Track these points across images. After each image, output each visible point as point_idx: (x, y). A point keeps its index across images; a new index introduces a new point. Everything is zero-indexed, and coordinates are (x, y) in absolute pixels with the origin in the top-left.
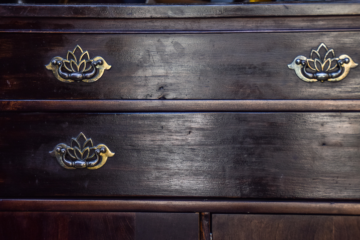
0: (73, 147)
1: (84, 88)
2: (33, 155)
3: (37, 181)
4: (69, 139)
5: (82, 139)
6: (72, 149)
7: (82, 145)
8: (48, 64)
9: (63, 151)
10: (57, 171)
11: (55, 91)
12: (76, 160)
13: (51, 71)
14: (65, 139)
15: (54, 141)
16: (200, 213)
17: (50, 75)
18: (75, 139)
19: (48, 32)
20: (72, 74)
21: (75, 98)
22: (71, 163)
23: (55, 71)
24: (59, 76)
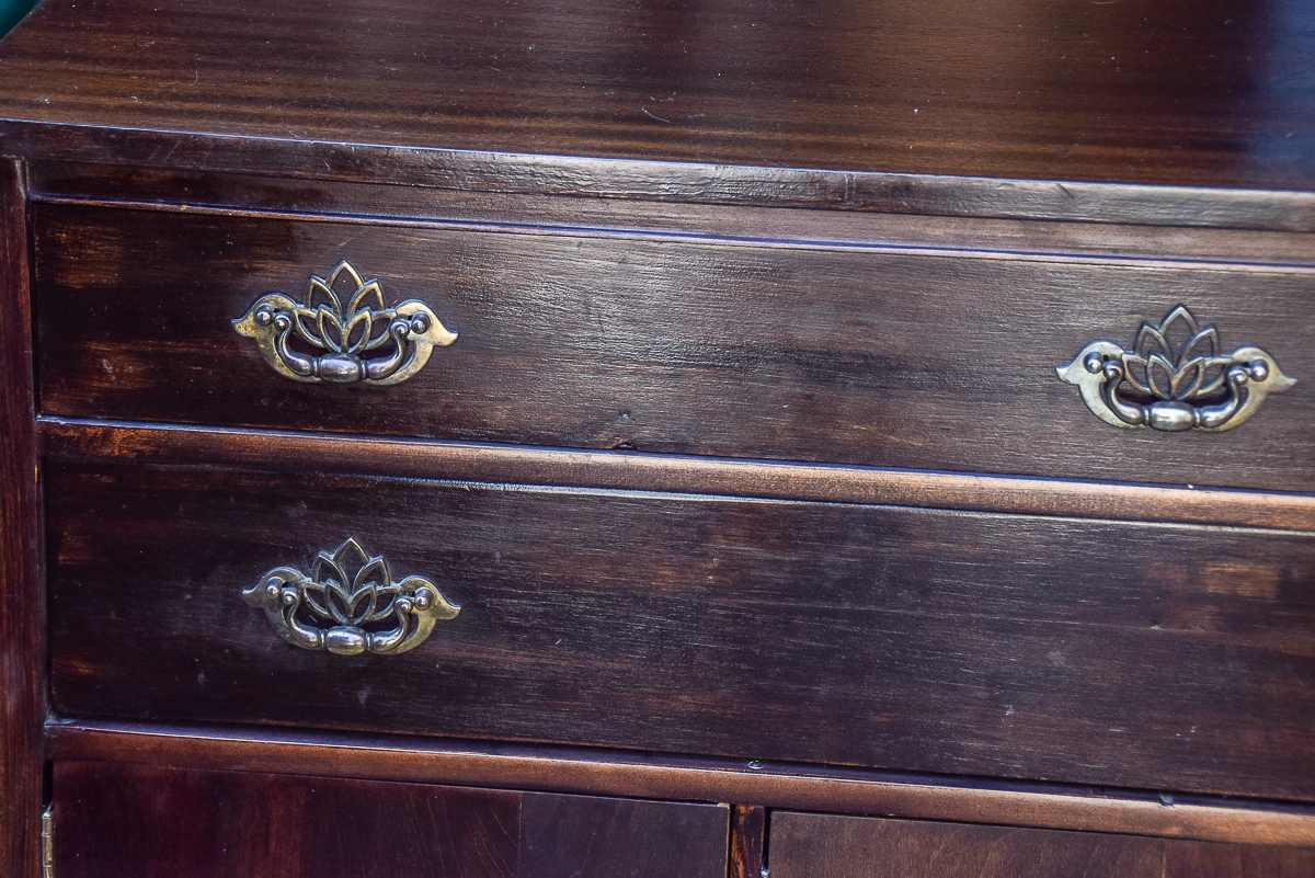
1: (363, 399)
2: (188, 597)
3: (201, 676)
4: (311, 557)
7: (351, 574)
8: (242, 315)
9: (290, 594)
10: (268, 649)
11: (264, 402)
13: (252, 341)
14: (298, 554)
15: (257, 559)
16: (733, 807)
17: (250, 353)
18: (330, 557)
19: (244, 213)
20: (324, 362)
21: (332, 428)
23: (265, 341)
24: (279, 360)
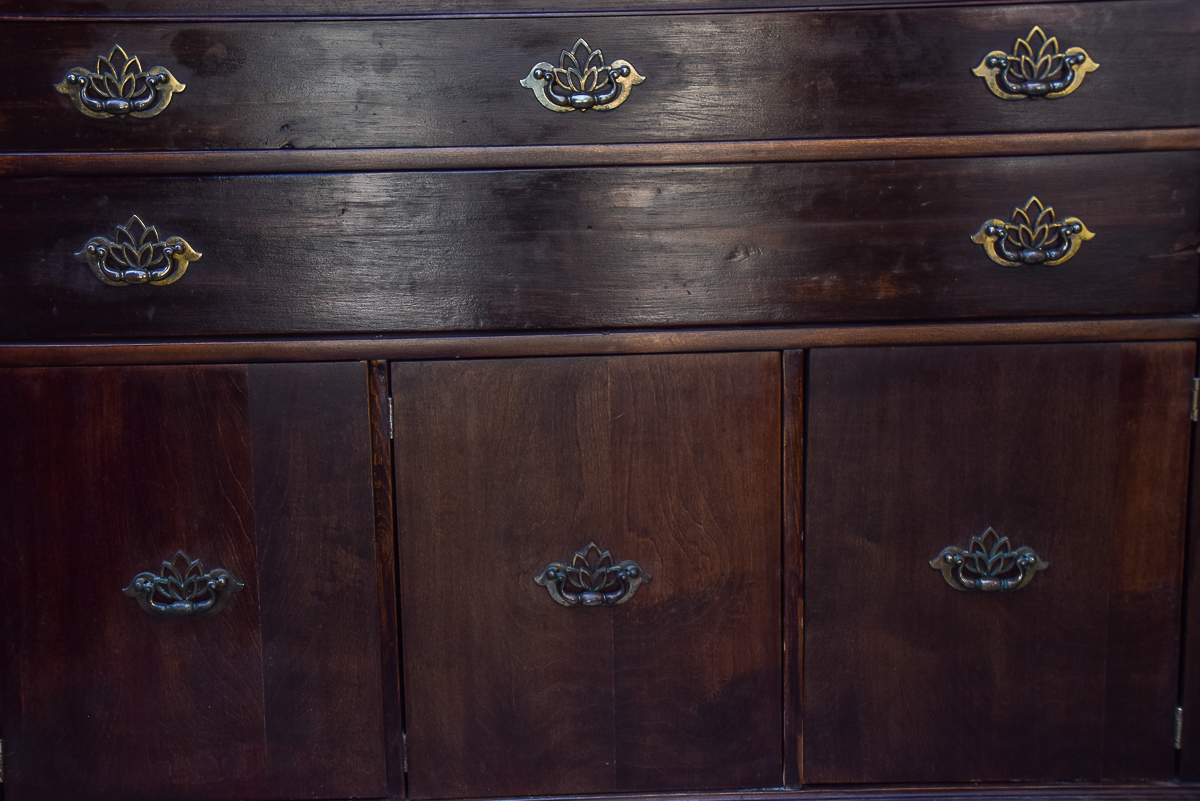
0: (120, 242)
1: (134, 130)
2: (43, 260)
3: (55, 309)
4: (113, 229)
5: (136, 226)
6: (120, 247)
7: (137, 239)
8: (59, 81)
9: (101, 251)
10: (93, 289)
11: (77, 135)
12: (128, 268)
13: (66, 95)
14: (104, 228)
15: (80, 232)
16: (369, 361)
17: (67, 105)
18: (124, 229)
19: (55, 19)
20: (109, 102)
21: (118, 148)
22: (117, 275)
23: (75, 96)
24: (83, 106)
